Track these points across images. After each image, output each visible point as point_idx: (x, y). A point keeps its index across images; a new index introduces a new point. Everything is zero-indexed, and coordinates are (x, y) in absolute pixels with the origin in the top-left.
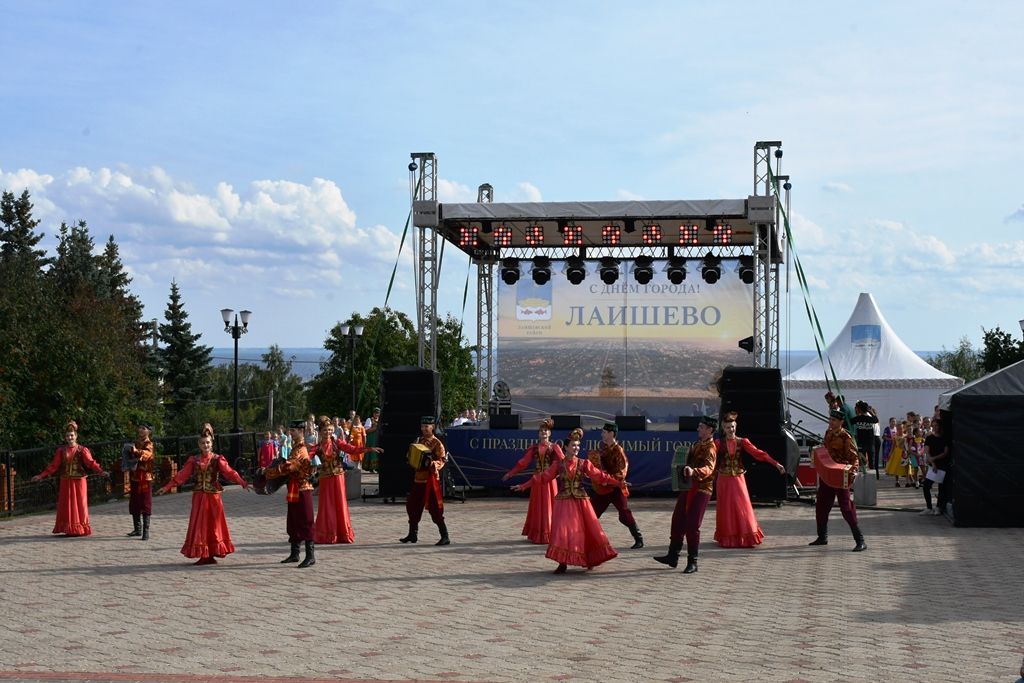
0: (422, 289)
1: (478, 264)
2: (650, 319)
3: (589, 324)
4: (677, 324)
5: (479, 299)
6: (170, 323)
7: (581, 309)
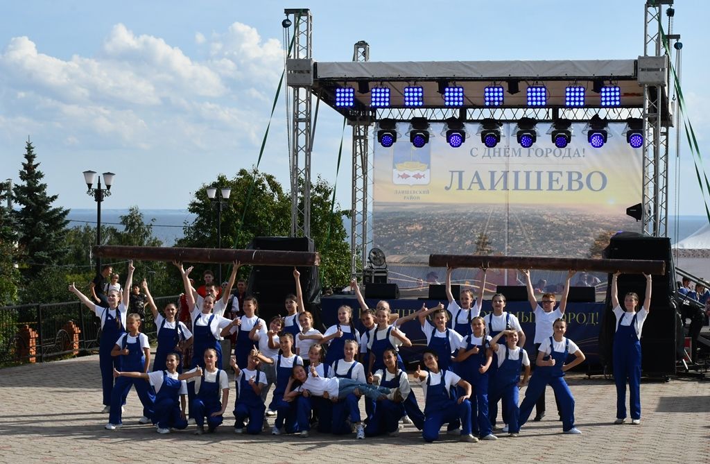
0: (296, 152)
1: (353, 126)
2: (533, 185)
3: (469, 189)
4: (561, 189)
5: (354, 162)
6: (25, 183)
7: (461, 173)
